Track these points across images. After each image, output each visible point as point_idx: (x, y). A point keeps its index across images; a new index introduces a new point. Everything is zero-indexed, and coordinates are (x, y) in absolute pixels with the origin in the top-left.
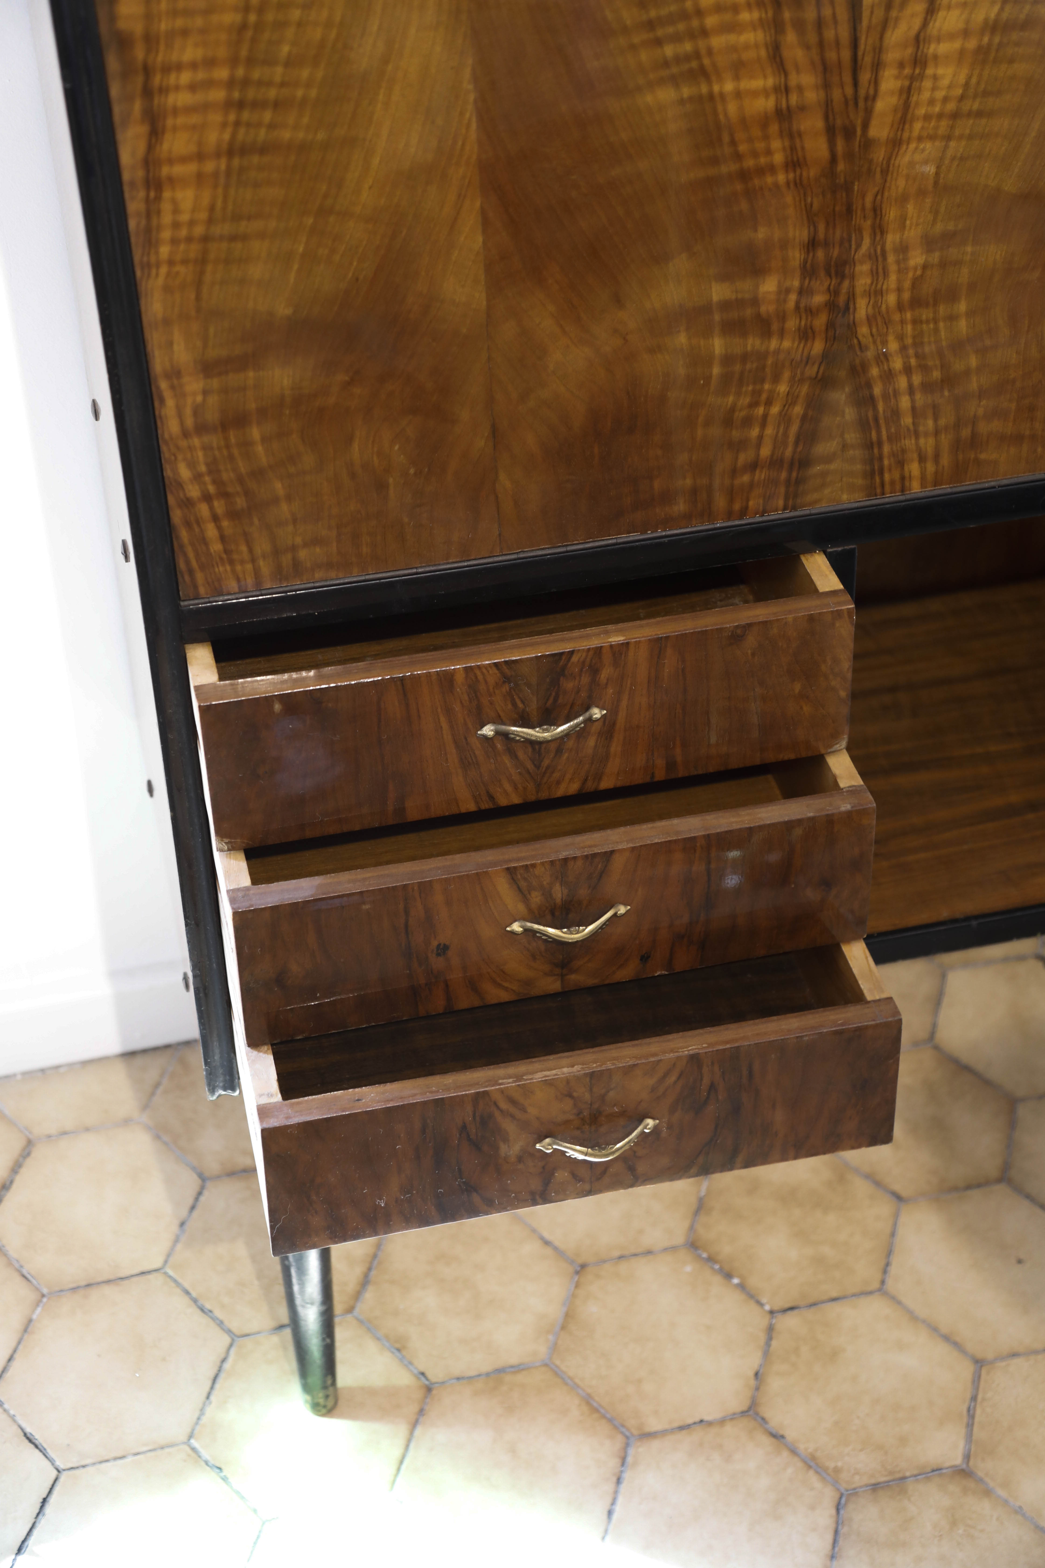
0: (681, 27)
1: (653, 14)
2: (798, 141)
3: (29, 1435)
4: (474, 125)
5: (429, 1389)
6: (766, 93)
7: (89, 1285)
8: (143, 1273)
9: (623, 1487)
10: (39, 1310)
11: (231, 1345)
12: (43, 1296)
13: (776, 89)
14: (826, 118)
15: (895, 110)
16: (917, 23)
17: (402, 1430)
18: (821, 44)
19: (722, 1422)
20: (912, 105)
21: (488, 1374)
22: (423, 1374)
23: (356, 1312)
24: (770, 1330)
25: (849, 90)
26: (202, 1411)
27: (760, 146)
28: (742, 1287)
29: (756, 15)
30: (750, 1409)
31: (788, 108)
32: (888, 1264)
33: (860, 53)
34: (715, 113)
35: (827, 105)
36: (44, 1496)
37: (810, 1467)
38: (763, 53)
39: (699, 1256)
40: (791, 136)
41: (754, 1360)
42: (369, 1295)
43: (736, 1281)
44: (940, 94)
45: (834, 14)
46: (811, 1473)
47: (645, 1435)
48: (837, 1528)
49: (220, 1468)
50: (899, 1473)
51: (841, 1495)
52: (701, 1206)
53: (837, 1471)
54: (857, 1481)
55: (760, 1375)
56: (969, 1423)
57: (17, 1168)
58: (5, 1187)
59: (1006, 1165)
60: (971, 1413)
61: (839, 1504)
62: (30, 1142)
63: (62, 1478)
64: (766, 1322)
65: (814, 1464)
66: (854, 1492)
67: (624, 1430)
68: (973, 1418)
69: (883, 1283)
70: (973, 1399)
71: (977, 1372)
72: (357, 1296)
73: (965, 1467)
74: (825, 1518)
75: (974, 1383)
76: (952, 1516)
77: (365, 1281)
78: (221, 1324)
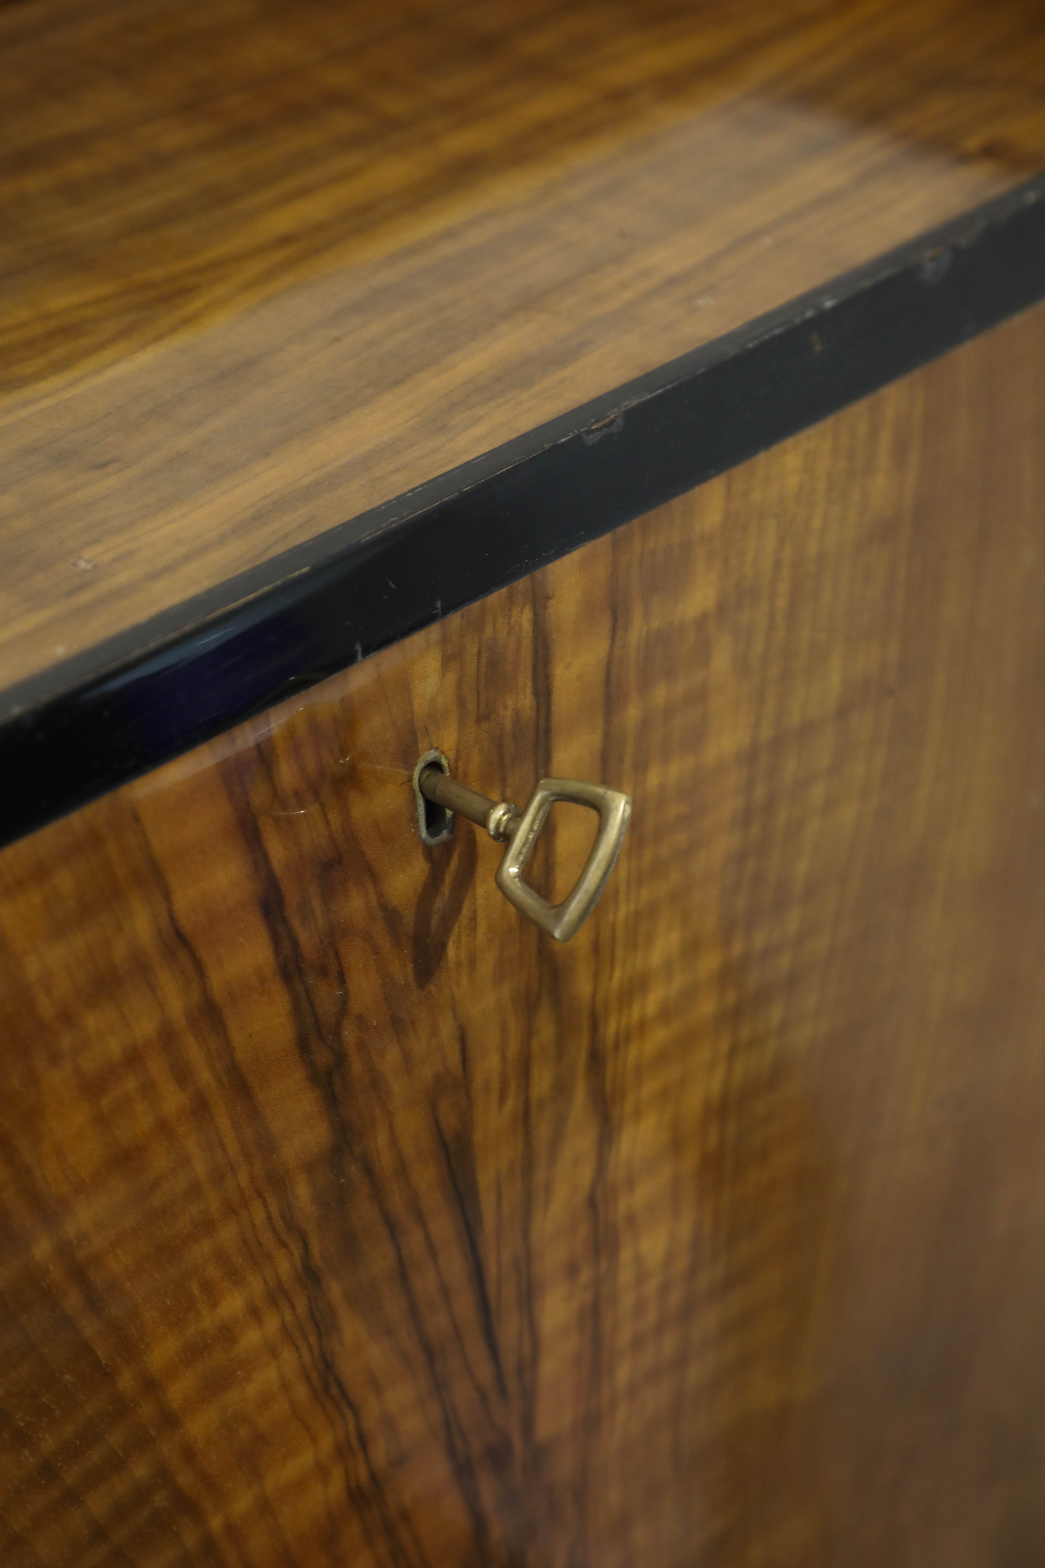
0: (116, 1438)
1: (49, 1443)
2: (401, 1532)
6: (322, 1471)
13: (342, 1452)
14: (451, 1450)
16: (586, 1173)
18: (414, 1313)
20: (607, 1333)
25: (484, 1372)
29: (272, 1324)
31: (371, 1476)
33: (491, 1288)
35: (447, 1427)
38: (301, 1394)
40: (387, 1530)
44: (651, 1287)
45: (428, 1238)
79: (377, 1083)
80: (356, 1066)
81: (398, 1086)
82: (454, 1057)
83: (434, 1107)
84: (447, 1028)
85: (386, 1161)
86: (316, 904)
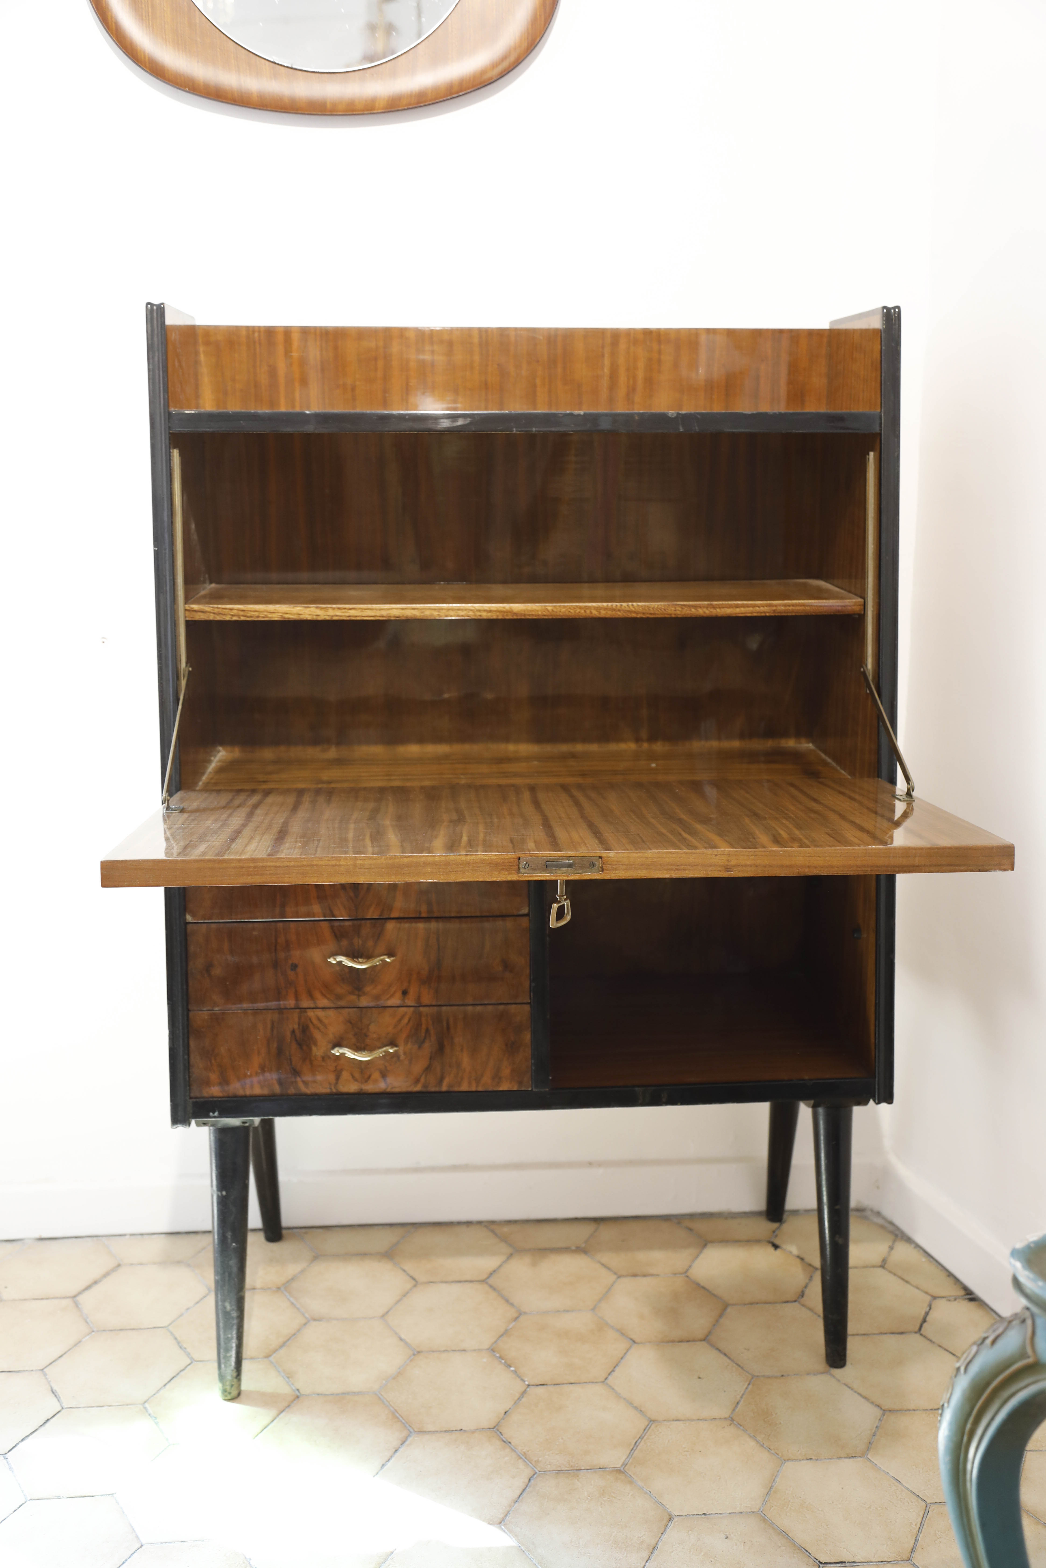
3: (54, 1391)
5: (298, 1397)
7: (121, 1330)
8: (154, 1328)
9: (397, 1454)
10: (88, 1337)
11: (189, 1364)
12: (93, 1331)
17: (274, 1412)
19: (473, 1432)
21: (337, 1394)
22: (298, 1390)
23: (271, 1358)
24: (524, 1392)
26: (158, 1391)
28: (515, 1372)
30: (495, 1427)
32: (613, 1371)
36: (49, 1418)
37: (521, 1458)
39: (495, 1355)
41: (507, 1405)
42: (282, 1352)
43: (512, 1369)
46: (520, 1461)
47: (422, 1432)
48: (526, 1488)
49: (156, 1418)
50: (577, 1467)
51: (536, 1473)
52: (506, 1333)
53: (537, 1461)
54: (549, 1467)
55: (507, 1413)
56: (633, 1449)
57: (106, 1275)
58: (96, 1282)
59: (710, 1333)
60: (637, 1444)
61: (532, 1477)
62: (119, 1265)
63: (63, 1411)
64: (523, 1389)
65: (524, 1457)
66: (544, 1473)
67: (410, 1429)
68: (637, 1446)
69: (606, 1379)
70: (641, 1438)
71: (648, 1425)
72: (275, 1351)
73: (622, 1469)
74: (520, 1483)
75: (645, 1430)
76: (603, 1491)
77: (283, 1345)
78: (188, 1355)
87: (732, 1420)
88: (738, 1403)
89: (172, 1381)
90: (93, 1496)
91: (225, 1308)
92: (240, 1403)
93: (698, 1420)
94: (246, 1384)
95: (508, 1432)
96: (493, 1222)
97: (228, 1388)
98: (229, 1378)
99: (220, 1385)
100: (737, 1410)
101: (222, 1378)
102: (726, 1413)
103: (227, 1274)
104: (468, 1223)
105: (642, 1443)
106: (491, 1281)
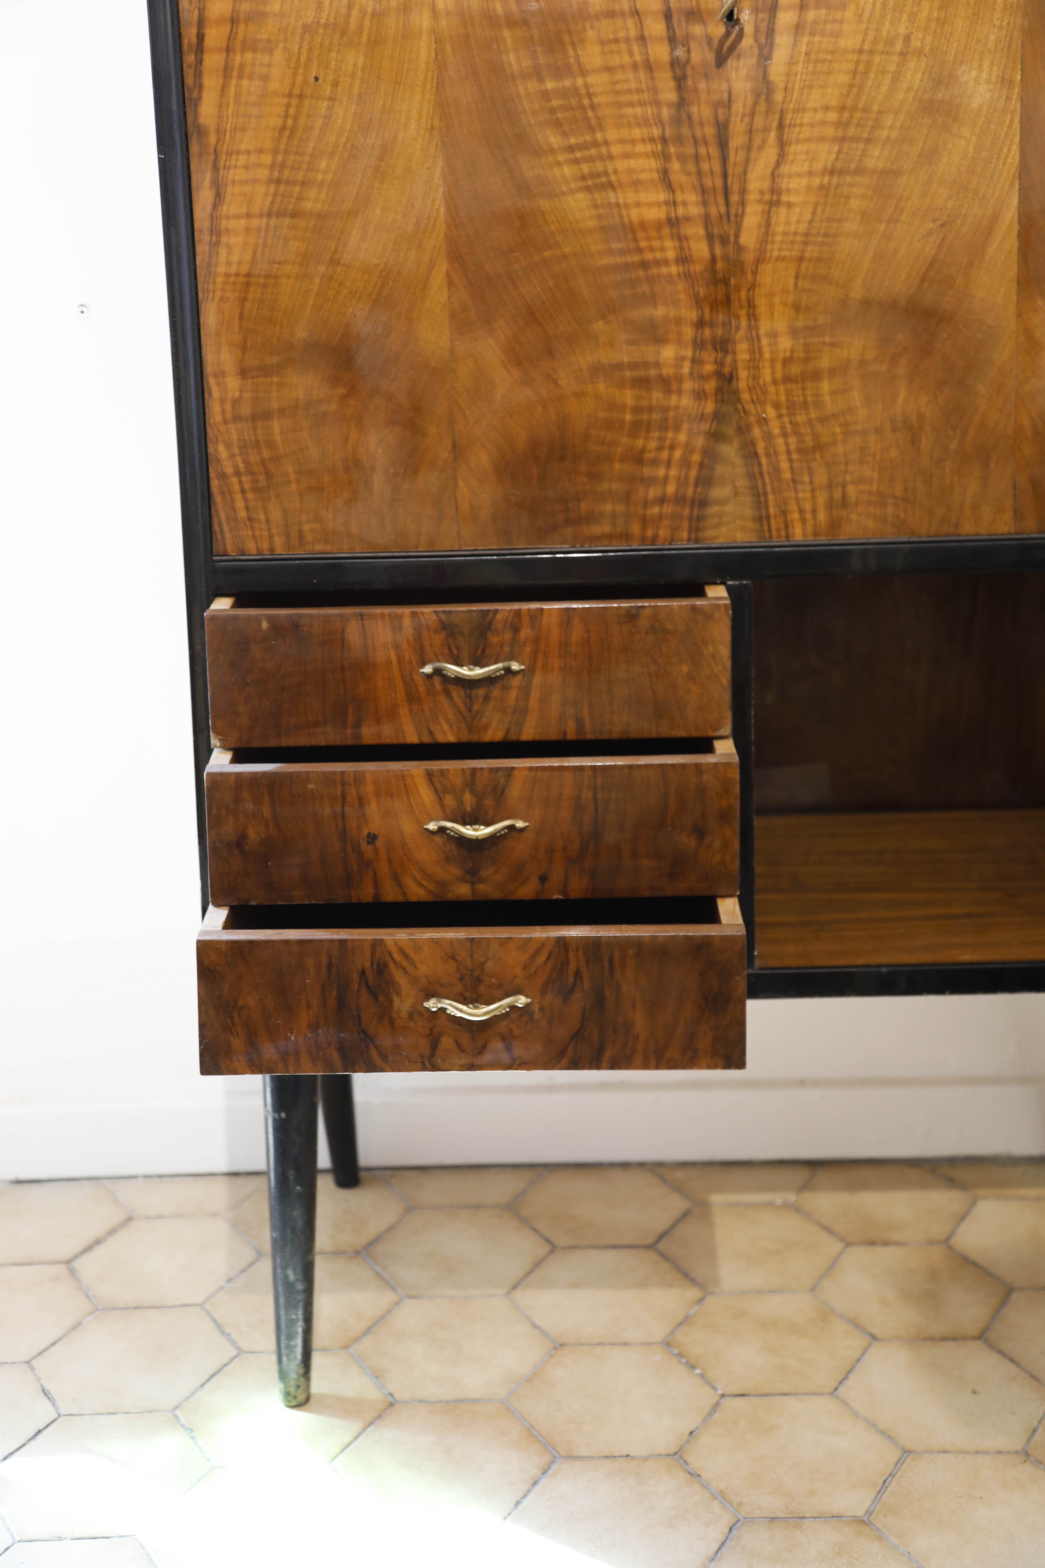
0: (593, 152)
1: (573, 141)
2: (685, 243)
3: (46, 1392)
4: (442, 210)
5: (391, 1404)
6: (659, 204)
7: (137, 1308)
8: (184, 1306)
9: (536, 1488)
10: (90, 1318)
11: (236, 1357)
12: (97, 1309)
13: (666, 203)
14: (706, 228)
15: (759, 227)
16: (772, 164)
17: (357, 1426)
18: (699, 173)
19: (646, 1459)
20: (773, 223)
21: (448, 1402)
22: (391, 1394)
23: (351, 1350)
24: (716, 1406)
25: (723, 209)
26: (193, 1393)
27: (656, 243)
28: (702, 1376)
29: (649, 148)
30: (676, 1453)
31: (676, 218)
32: (845, 1378)
33: (729, 182)
34: (621, 217)
35: (706, 218)
36: (41, 1428)
37: (716, 1498)
38: (656, 176)
39: (671, 1352)
40: (680, 239)
41: (693, 1422)
42: (367, 1341)
43: (698, 1371)
44: (793, 218)
45: (708, 152)
46: (716, 1502)
47: (571, 1458)
48: (725, 1541)
49: (192, 1430)
50: (800, 1513)
51: (739, 1520)
52: (686, 1320)
53: (740, 1504)
54: (757, 1513)
55: (693, 1434)
56: (880, 1490)
57: (112, 1232)
58: (98, 1242)
59: (986, 1329)
60: (886, 1484)
61: (733, 1526)
62: (130, 1219)
63: (60, 1420)
64: (714, 1400)
65: (721, 1497)
66: (751, 1520)
67: (554, 1452)
68: (887, 1487)
69: (836, 1389)
70: (892, 1475)
71: (901, 1458)
72: (356, 1339)
73: (865, 1518)
74: (717, 1533)
75: (897, 1464)
76: (839, 1549)
77: (367, 1331)
78: (233, 1343)
79: (696, 90)
80: (690, 82)
81: (704, 97)
82: (726, 97)
83: (716, 110)
84: (724, 86)
85: (696, 117)
86: (683, 24)
87: (1027, 1454)
88: (1034, 1431)
89: (213, 1380)
90: (107, 1538)
91: (286, 1277)
92: (310, 1411)
93: (976, 1452)
94: (318, 1384)
95: (696, 1461)
96: (660, 1165)
97: (292, 1390)
98: (293, 1375)
99: (282, 1386)
100: (1034, 1440)
101: (283, 1375)
102: (1017, 1444)
103: (289, 1230)
104: (625, 1166)
105: (894, 1483)
106: (661, 1246)
